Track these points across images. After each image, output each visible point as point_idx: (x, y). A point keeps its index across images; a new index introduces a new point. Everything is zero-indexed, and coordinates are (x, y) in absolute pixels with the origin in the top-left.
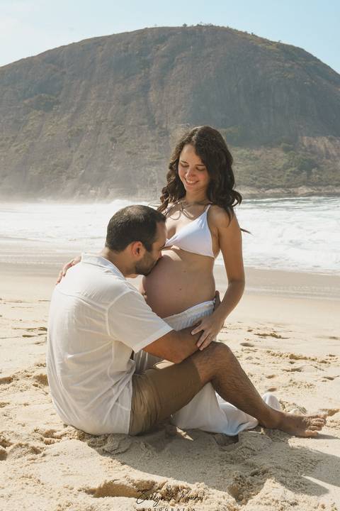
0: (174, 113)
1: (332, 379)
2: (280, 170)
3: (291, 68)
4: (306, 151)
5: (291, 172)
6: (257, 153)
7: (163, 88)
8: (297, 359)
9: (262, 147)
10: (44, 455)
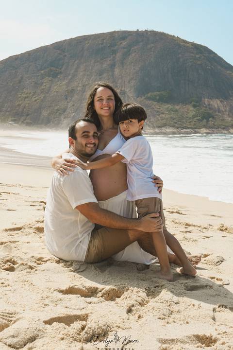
0: (129, 82)
1: (208, 238)
2: (190, 118)
3: (200, 58)
4: (206, 107)
5: (197, 119)
6: (177, 107)
7: (123, 67)
8: (189, 226)
9: (181, 104)
10: (36, 270)
